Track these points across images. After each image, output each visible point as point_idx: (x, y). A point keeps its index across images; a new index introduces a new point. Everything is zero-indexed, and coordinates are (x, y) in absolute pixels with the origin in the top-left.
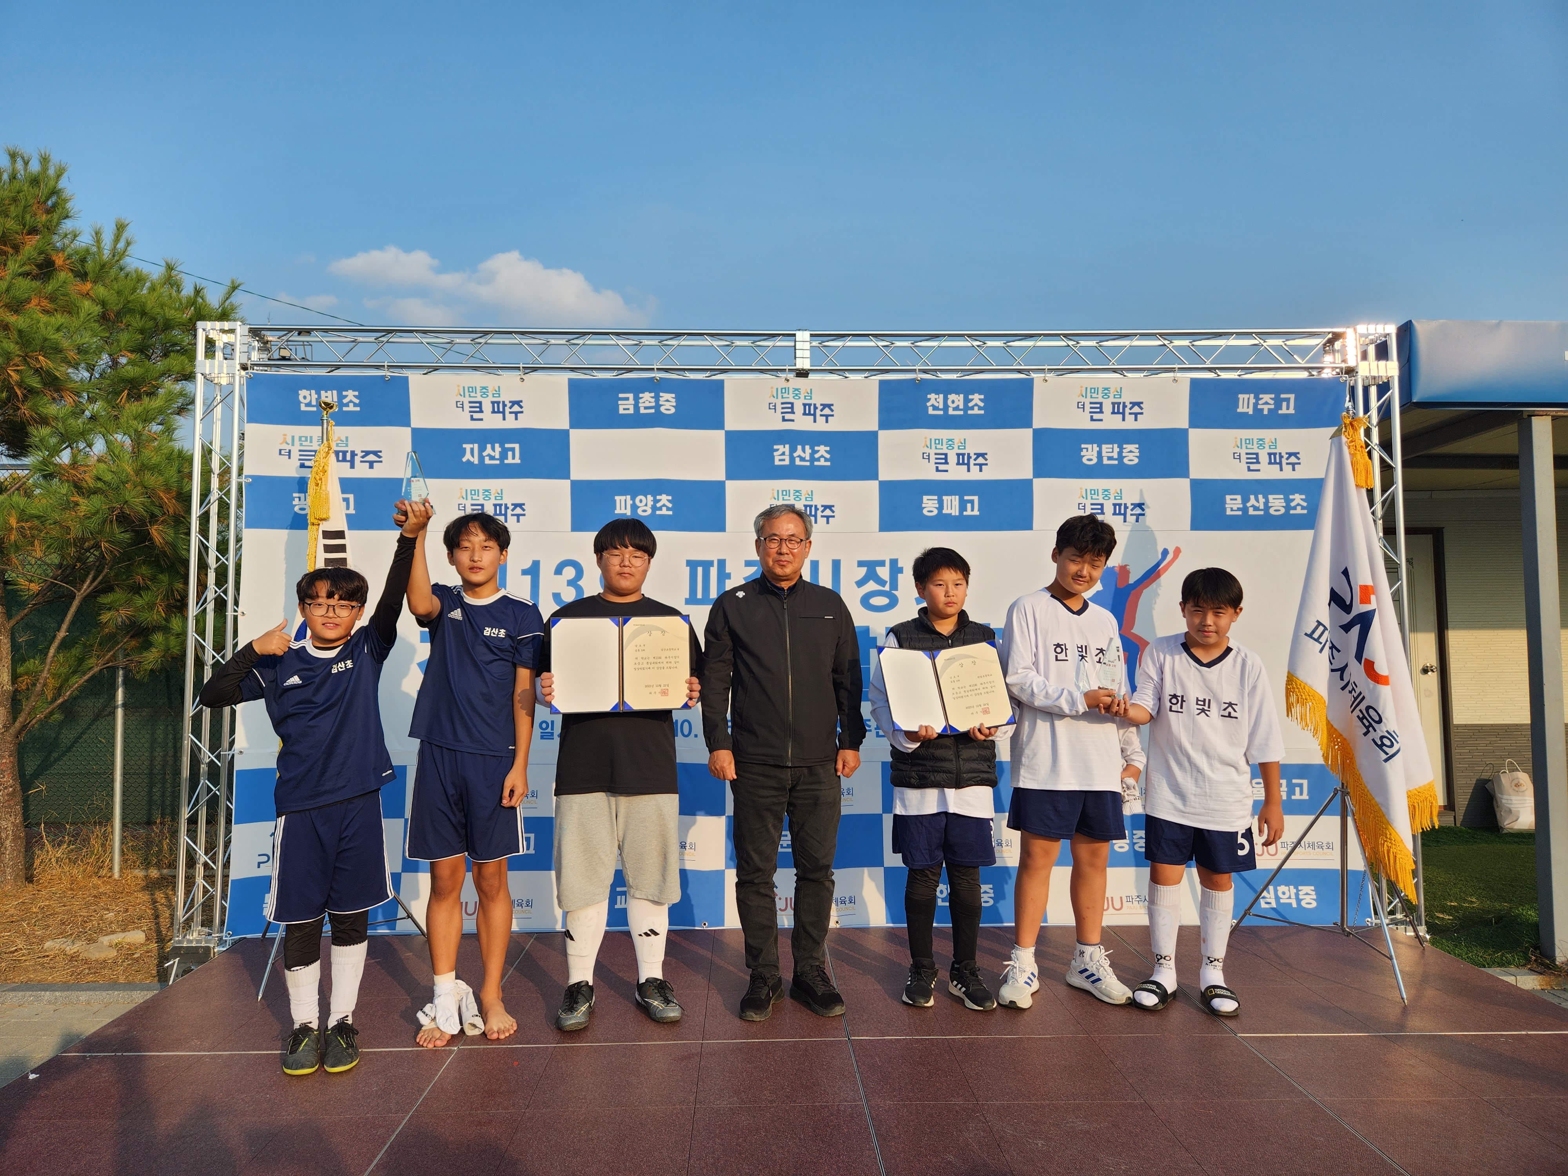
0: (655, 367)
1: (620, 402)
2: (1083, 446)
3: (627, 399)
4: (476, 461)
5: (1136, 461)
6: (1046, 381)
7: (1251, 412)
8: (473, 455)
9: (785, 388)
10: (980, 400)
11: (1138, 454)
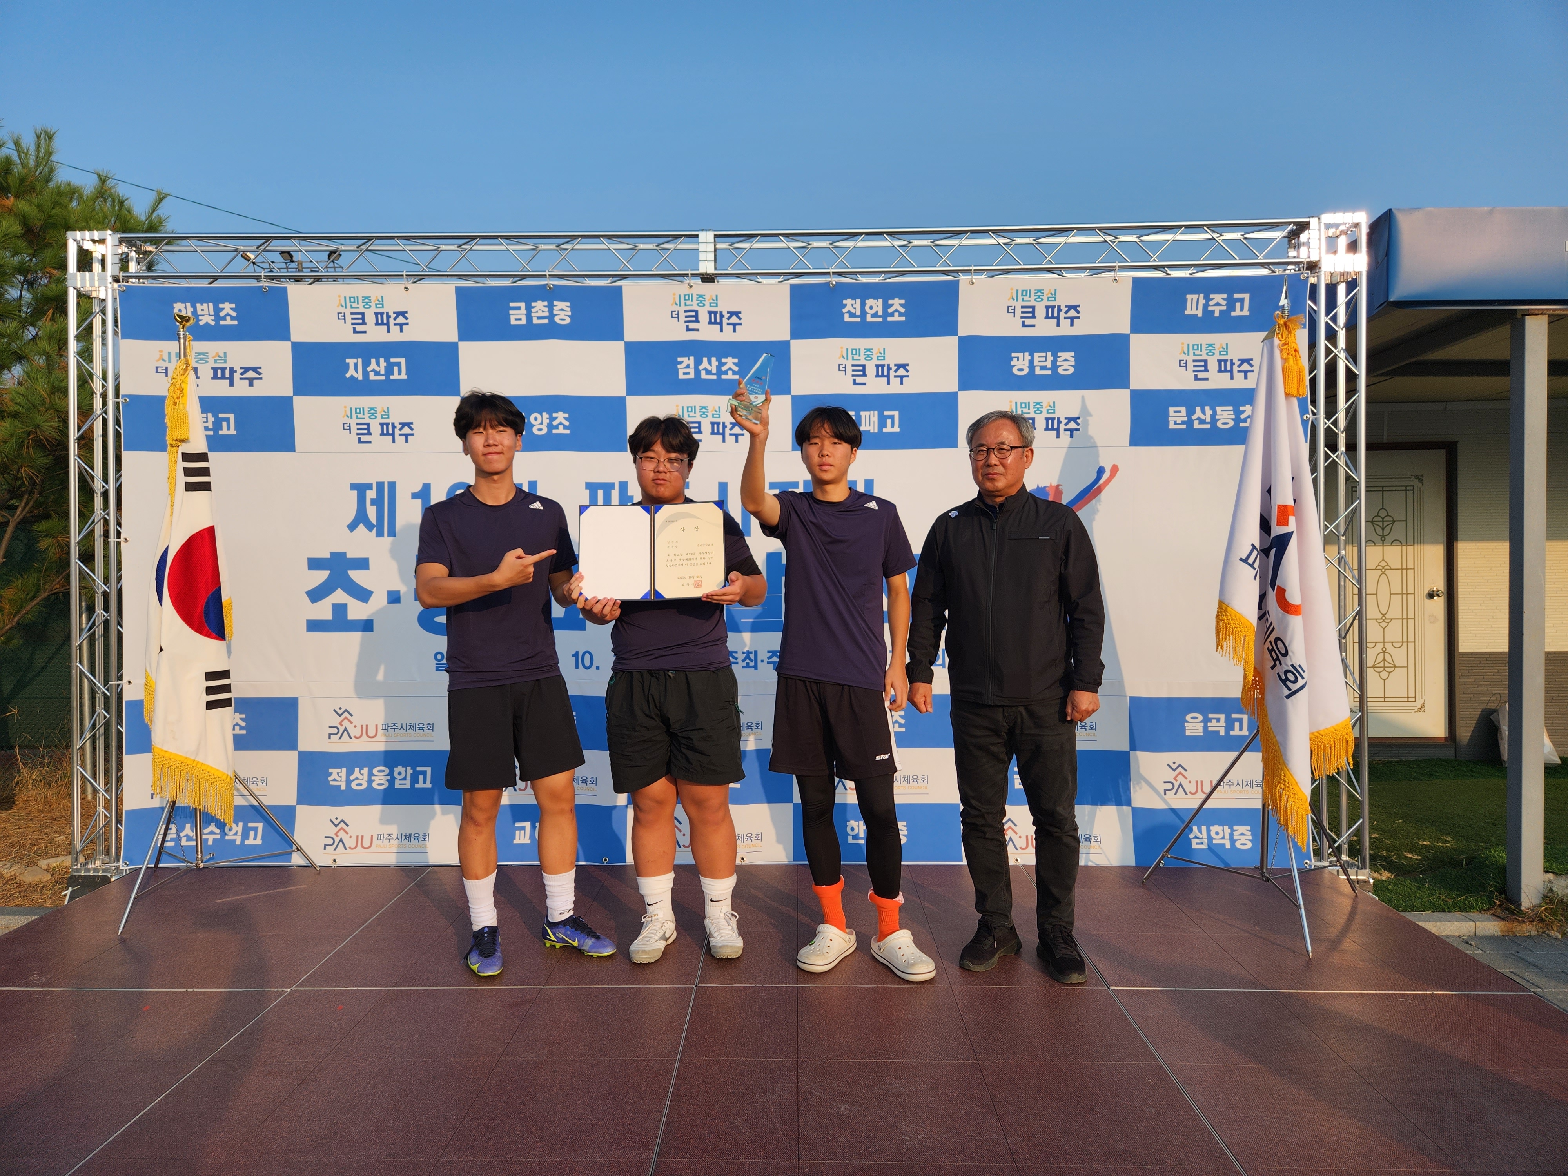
0: (547, 273)
1: (511, 312)
2: (1013, 355)
3: (519, 308)
4: (360, 377)
5: (1072, 370)
6: (973, 283)
7: (1200, 313)
8: (357, 371)
9: (689, 295)
10: (901, 305)
11: (1073, 363)
